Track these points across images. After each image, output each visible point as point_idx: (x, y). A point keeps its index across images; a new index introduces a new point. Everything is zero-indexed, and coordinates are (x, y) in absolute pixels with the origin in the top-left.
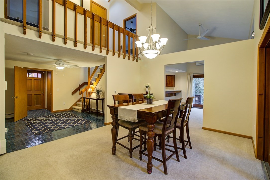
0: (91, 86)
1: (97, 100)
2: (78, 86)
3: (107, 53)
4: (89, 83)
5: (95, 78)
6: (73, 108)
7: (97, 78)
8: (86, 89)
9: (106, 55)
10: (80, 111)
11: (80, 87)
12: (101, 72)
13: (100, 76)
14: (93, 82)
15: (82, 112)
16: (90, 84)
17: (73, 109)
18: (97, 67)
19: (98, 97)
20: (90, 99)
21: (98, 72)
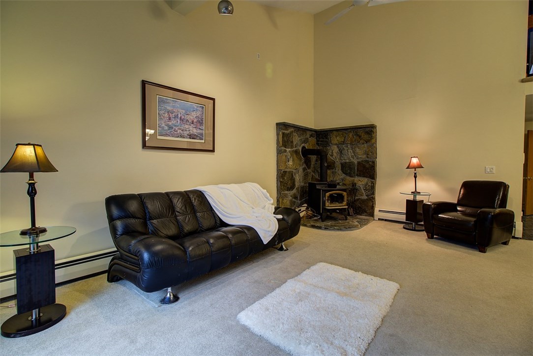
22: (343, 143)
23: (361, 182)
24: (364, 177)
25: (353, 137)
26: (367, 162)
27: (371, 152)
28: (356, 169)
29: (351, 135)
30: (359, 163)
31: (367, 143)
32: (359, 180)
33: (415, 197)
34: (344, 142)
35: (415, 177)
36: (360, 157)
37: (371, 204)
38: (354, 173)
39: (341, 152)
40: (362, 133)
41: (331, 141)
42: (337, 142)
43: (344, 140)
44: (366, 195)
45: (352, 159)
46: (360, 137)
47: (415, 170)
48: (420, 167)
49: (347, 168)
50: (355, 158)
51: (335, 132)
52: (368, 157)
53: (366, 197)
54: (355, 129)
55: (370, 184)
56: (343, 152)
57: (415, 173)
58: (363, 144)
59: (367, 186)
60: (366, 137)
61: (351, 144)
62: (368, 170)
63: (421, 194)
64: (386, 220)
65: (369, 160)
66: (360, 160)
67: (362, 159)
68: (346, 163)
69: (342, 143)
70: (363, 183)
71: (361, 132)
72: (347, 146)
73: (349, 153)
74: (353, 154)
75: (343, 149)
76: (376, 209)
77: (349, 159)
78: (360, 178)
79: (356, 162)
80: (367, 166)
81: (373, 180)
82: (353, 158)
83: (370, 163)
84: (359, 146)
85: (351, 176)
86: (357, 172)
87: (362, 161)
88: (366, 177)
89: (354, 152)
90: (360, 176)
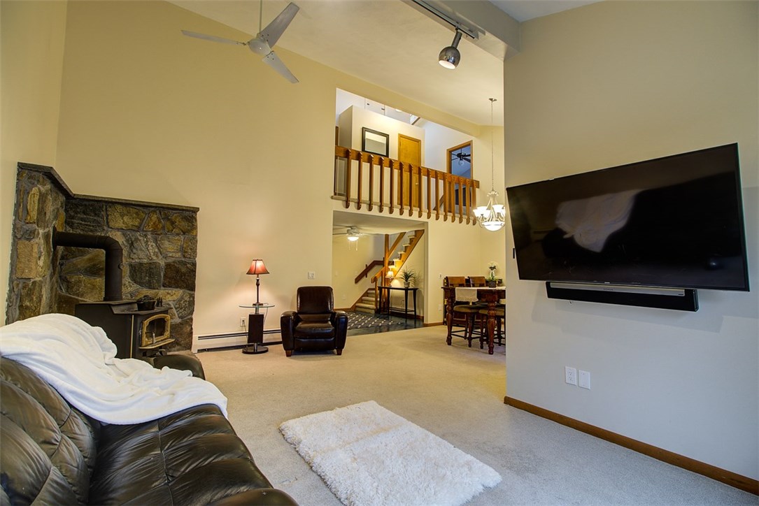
0: (391, 267)
1: (406, 290)
2: (365, 268)
3: (429, 217)
4: (387, 262)
5: (399, 253)
6: (356, 307)
7: (402, 253)
8: (382, 272)
9: (426, 220)
10: (373, 312)
11: (369, 268)
12: (410, 244)
13: (408, 250)
14: (395, 260)
15: (376, 312)
16: (389, 264)
17: (358, 309)
18: (402, 235)
19: (406, 286)
20: (389, 289)
21: (405, 242)
22: (138, 229)
23: (171, 296)
24: (177, 288)
25: (160, 222)
26: (185, 264)
27: (191, 249)
28: (162, 276)
29: (154, 217)
30: (168, 266)
31: (184, 233)
32: (168, 293)
33: (257, 310)
34: (139, 227)
35: (258, 285)
36: (171, 255)
37: (189, 329)
38: (158, 281)
39: (132, 244)
40: (176, 217)
41: (108, 223)
42: (124, 226)
43: (141, 224)
44: (180, 317)
45: (154, 258)
46: (173, 223)
47: (258, 277)
48: (265, 272)
49: (144, 273)
50: (160, 257)
51: (119, 207)
52: (184, 256)
53: (180, 320)
54: (165, 211)
55: (187, 298)
56: (135, 245)
57: (258, 280)
58: (178, 234)
59: (182, 302)
60: (184, 224)
61: (154, 232)
62: (184, 276)
63: (264, 305)
64: (209, 350)
65: (187, 260)
66: (170, 260)
67: (173, 259)
68: (141, 264)
69: (136, 229)
70: (175, 297)
71: (174, 216)
72: (146, 236)
73: (150, 248)
74: (157, 250)
75: (137, 239)
76: (195, 336)
77: (149, 257)
78: (170, 290)
79: (162, 263)
80: (184, 270)
81: (192, 292)
82: (157, 256)
83: (188, 265)
84: (170, 237)
85: (151, 287)
86: (164, 280)
87: (174, 262)
88: (181, 288)
89: (159, 247)
90: (171, 287)
